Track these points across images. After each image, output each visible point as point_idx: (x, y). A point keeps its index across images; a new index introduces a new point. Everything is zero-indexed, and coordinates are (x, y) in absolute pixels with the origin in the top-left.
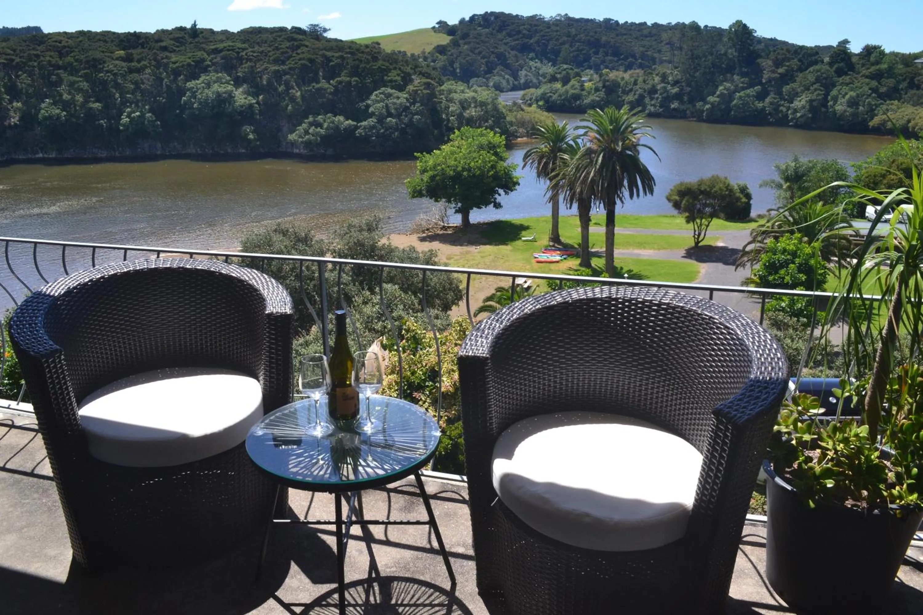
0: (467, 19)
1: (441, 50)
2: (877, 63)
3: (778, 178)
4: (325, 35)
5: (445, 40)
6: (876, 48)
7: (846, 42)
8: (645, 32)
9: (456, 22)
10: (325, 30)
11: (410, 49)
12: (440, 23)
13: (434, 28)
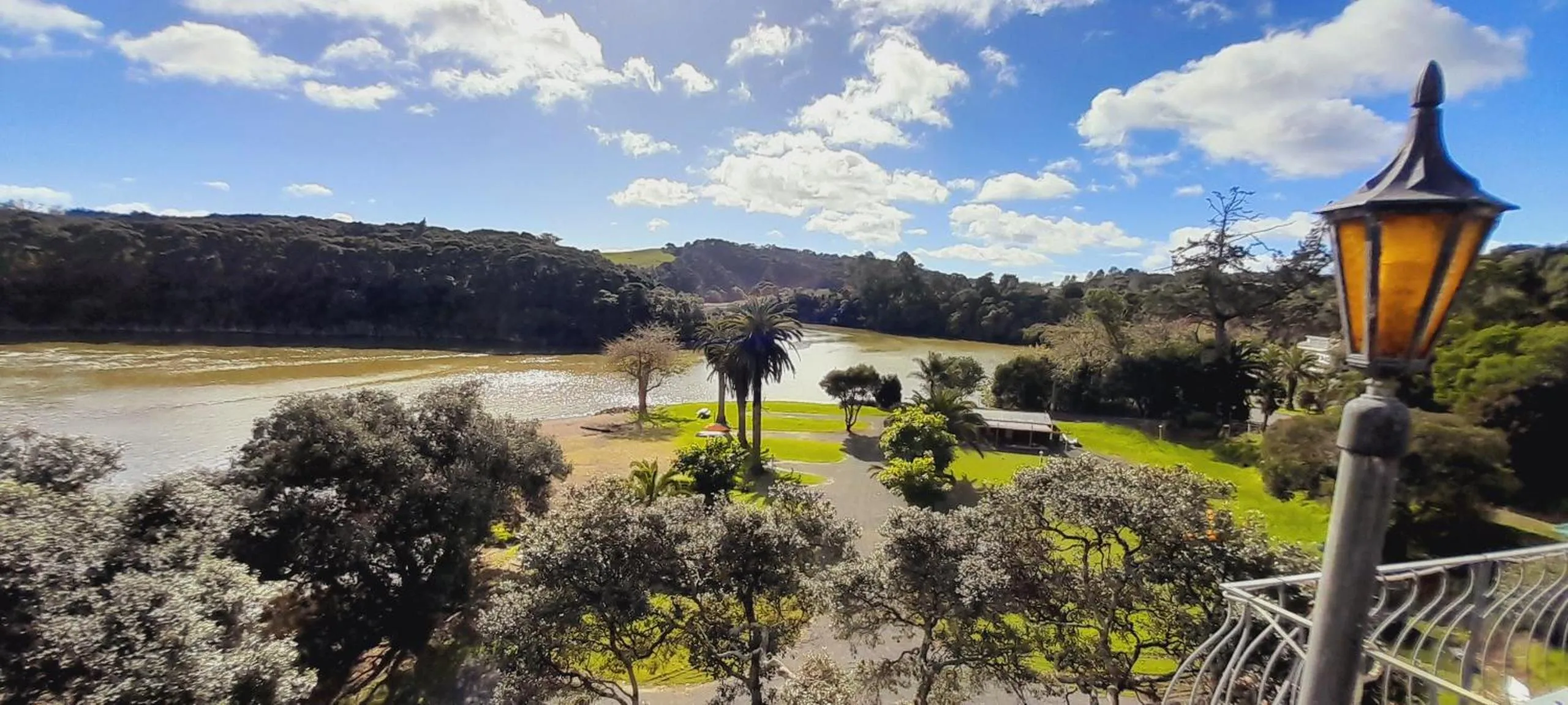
0: (692, 243)
1: (667, 266)
2: (1013, 288)
3: (920, 370)
4: (557, 243)
5: (671, 258)
6: (1013, 277)
7: (991, 274)
8: (837, 262)
9: (683, 245)
10: (557, 239)
11: (642, 265)
12: (669, 244)
13: (663, 249)
